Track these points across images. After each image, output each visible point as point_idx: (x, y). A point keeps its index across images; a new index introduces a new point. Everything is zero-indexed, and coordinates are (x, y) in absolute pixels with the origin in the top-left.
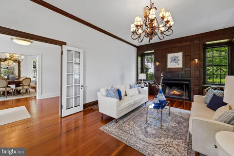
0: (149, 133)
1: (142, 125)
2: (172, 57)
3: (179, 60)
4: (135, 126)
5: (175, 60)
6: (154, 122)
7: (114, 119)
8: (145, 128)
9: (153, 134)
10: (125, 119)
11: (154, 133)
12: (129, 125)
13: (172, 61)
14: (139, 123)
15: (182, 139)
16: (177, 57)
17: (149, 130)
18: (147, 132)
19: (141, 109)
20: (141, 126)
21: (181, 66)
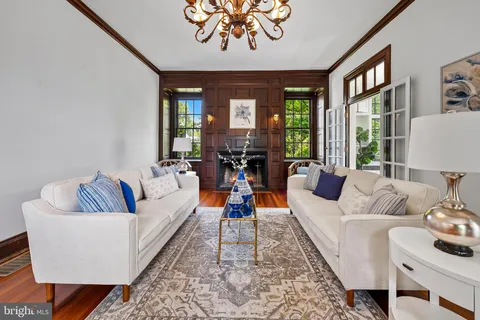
0: (239, 289)
1: (212, 271)
2: (237, 108)
3: (250, 114)
4: (195, 283)
5: (242, 113)
6: (234, 253)
7: (110, 288)
8: (223, 277)
9: (248, 287)
10: (154, 275)
11: (248, 281)
12: (174, 287)
13: (237, 115)
14: (201, 270)
15: (303, 272)
16: (247, 108)
17: (232, 278)
18: (232, 288)
19: (187, 228)
20: (211, 276)
21: (252, 126)
